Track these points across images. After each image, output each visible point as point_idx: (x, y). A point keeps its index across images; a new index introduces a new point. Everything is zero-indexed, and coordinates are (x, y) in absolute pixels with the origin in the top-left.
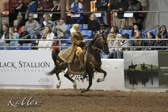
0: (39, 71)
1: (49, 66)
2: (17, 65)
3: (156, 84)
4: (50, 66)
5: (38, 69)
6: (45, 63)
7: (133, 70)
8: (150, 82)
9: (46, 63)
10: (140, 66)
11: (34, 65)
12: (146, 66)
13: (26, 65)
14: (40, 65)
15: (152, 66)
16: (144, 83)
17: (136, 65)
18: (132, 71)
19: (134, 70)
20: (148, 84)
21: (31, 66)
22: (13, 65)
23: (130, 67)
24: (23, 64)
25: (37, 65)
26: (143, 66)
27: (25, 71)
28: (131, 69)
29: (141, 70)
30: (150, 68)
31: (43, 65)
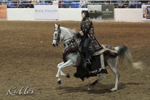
2: (44, 11)
3: (101, 18)
4: (58, 11)
5: (52, 12)
8: (98, 18)
10: (94, 11)
11: (51, 11)
12: (97, 11)
13: (48, 11)
14: (53, 11)
15: (99, 11)
16: (96, 18)
17: (92, 11)
19: (92, 13)
20: (97, 19)
22: (42, 11)
24: (46, 11)
25: (52, 11)
26: (95, 11)
27: (47, 13)
28: (90, 12)
29: (94, 13)
30: (98, 12)
31: (55, 11)
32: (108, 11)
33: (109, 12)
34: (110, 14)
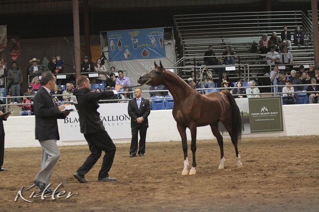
0: (118, 124)
1: (129, 119)
5: (116, 122)
6: (124, 116)
9: (126, 116)
11: (111, 118)
21: (107, 119)
25: (115, 118)
31: (122, 118)
32: (265, 111)
33: (269, 113)
34: (273, 119)
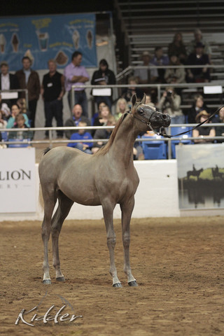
1: (29, 177)
4: (31, 177)
7: (195, 178)
9: (24, 172)
10: (210, 171)
12: (221, 171)
14: (10, 176)
17: (202, 170)
18: (194, 180)
19: (198, 179)
23: (189, 173)
28: (191, 177)
29: (211, 178)
31: (16, 176)
